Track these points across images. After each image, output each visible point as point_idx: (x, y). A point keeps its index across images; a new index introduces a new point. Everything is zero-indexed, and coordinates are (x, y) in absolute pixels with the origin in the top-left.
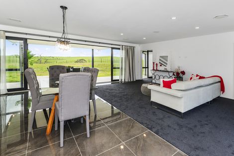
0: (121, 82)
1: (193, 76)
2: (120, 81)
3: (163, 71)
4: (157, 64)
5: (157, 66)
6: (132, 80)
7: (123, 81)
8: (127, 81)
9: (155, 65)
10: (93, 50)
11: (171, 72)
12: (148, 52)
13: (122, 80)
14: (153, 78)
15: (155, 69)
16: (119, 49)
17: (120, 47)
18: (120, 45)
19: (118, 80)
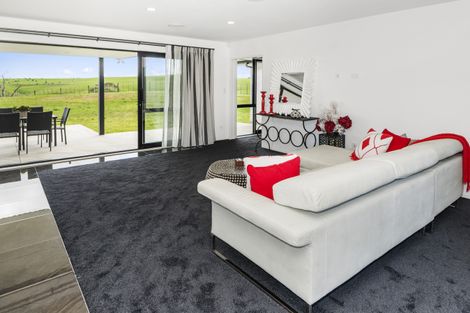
0: (169, 149)
1: (372, 135)
2: (165, 145)
3: (289, 117)
4: (272, 98)
5: (272, 103)
6: (202, 143)
7: (175, 144)
8: (186, 144)
9: (267, 101)
10: (101, 59)
11: (311, 119)
12: (255, 61)
13: (170, 143)
14: (263, 135)
15: (267, 110)
16: (163, 55)
17: (167, 50)
18: (164, 45)
19: (159, 144)
